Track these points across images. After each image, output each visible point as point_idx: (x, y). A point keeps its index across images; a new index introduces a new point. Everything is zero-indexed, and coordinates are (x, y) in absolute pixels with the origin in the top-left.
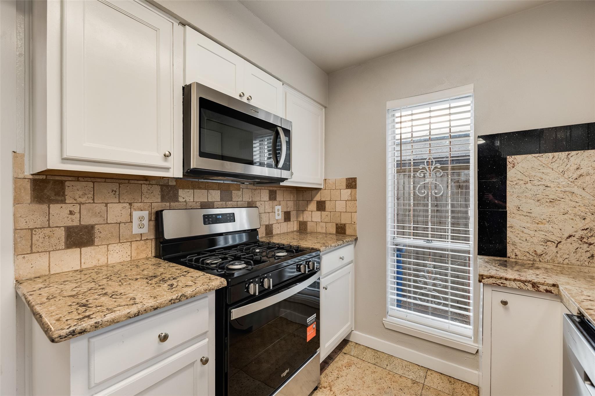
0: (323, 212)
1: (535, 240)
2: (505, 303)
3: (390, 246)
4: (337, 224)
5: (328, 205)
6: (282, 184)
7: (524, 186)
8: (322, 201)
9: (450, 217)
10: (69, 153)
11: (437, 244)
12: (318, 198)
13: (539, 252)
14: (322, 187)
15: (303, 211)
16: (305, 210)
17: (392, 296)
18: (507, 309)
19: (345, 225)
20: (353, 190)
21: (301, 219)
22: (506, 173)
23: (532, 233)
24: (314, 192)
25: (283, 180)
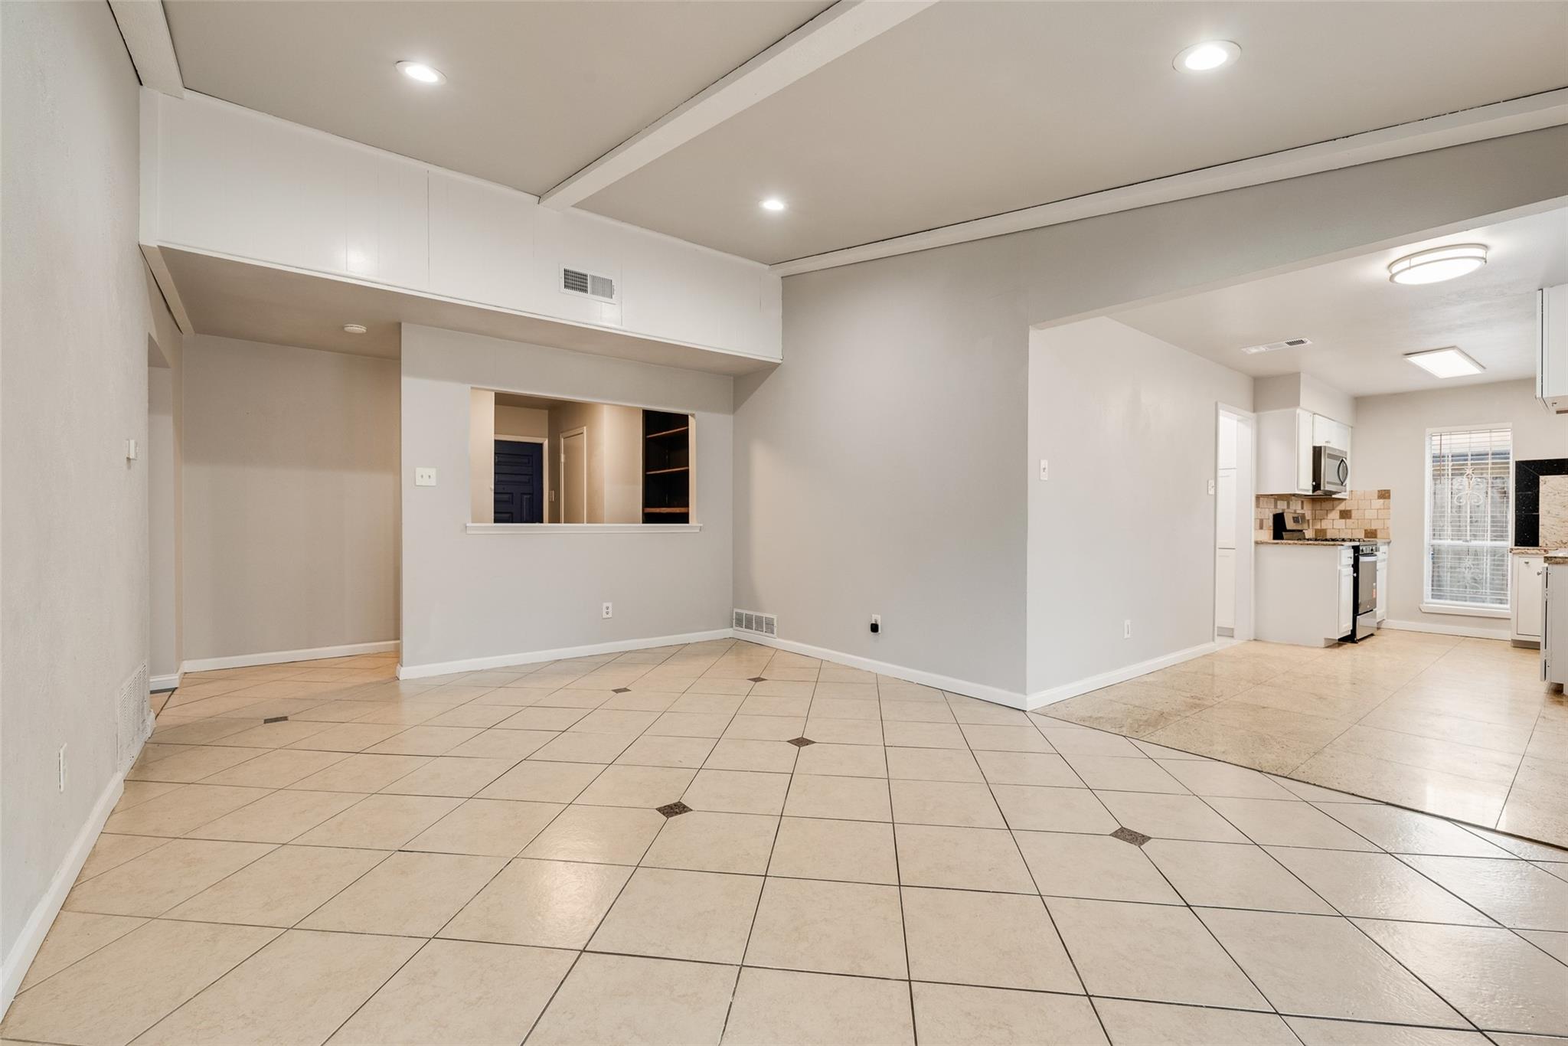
0: (1348, 520)
1: (1562, 534)
2: (1527, 563)
3: (1426, 546)
4: (1365, 530)
5: (1354, 514)
6: (1333, 496)
7: (1553, 497)
8: (1347, 511)
9: (1489, 531)
10: (1301, 487)
11: (1474, 543)
12: (1342, 507)
13: (1564, 541)
14: (1347, 498)
15: (1321, 520)
16: (1324, 519)
17: (1427, 588)
18: (1529, 566)
19: (1376, 530)
20: (1386, 500)
21: (1318, 527)
22: (1539, 487)
23: (1559, 529)
24: (1336, 502)
25: (1335, 493)
